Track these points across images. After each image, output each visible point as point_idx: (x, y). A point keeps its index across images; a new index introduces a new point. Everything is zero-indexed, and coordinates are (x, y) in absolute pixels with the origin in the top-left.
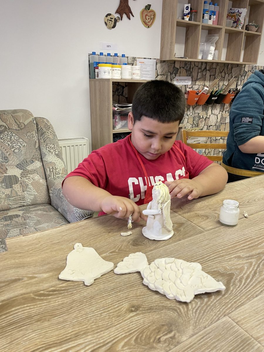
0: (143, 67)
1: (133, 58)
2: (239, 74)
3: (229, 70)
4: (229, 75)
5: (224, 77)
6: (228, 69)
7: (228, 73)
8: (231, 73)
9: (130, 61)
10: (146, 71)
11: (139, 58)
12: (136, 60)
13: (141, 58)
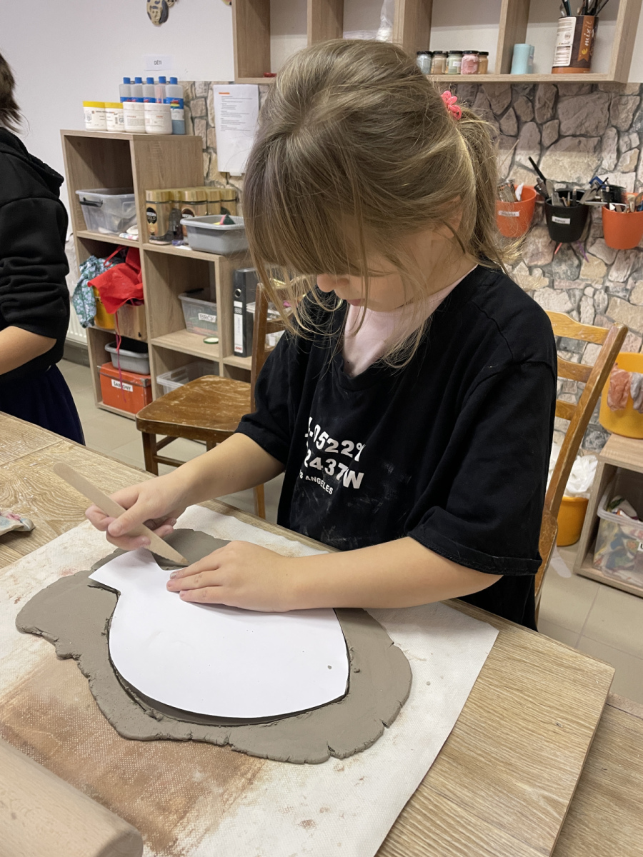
0: (228, 104)
1: (205, 85)
2: (603, 124)
3: (537, 105)
4: (540, 126)
5: (513, 134)
6: (533, 102)
7: (533, 120)
8: (554, 117)
9: (200, 91)
10: (233, 115)
11: (218, 83)
12: (212, 89)
13: (223, 83)
